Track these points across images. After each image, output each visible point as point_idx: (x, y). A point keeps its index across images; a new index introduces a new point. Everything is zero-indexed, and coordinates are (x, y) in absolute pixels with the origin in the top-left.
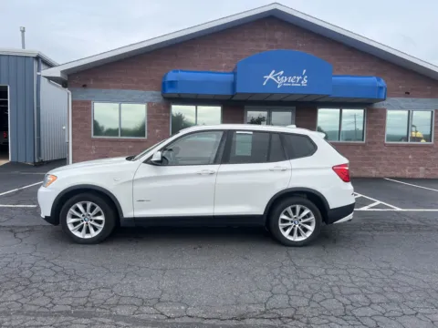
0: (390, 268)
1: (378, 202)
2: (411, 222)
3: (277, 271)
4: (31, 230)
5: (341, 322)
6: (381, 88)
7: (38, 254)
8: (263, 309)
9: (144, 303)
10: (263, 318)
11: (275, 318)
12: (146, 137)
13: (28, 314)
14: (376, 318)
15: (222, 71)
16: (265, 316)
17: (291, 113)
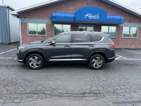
0: (126, 78)
1: (120, 57)
2: (131, 63)
3: (92, 79)
4: (13, 66)
5: (113, 94)
6: (122, 20)
7: (16, 74)
8: (90, 91)
9: (53, 89)
10: (90, 94)
11: (94, 94)
12: (46, 35)
13: (18, 93)
14: (123, 93)
15: (71, 13)
16: (91, 93)
17: (93, 28)
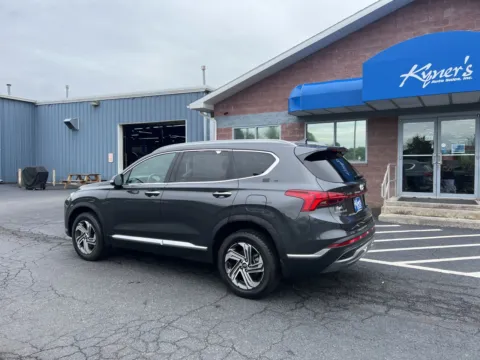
17: (474, 120)
